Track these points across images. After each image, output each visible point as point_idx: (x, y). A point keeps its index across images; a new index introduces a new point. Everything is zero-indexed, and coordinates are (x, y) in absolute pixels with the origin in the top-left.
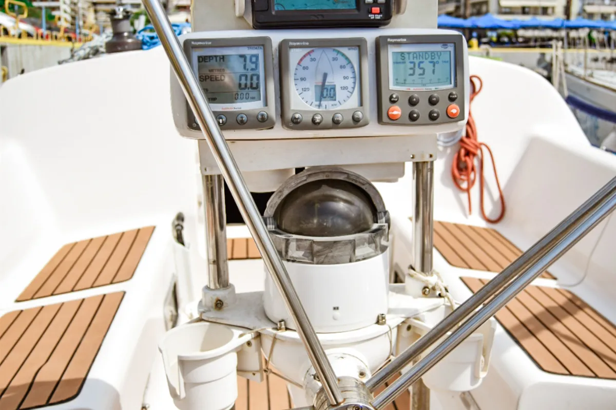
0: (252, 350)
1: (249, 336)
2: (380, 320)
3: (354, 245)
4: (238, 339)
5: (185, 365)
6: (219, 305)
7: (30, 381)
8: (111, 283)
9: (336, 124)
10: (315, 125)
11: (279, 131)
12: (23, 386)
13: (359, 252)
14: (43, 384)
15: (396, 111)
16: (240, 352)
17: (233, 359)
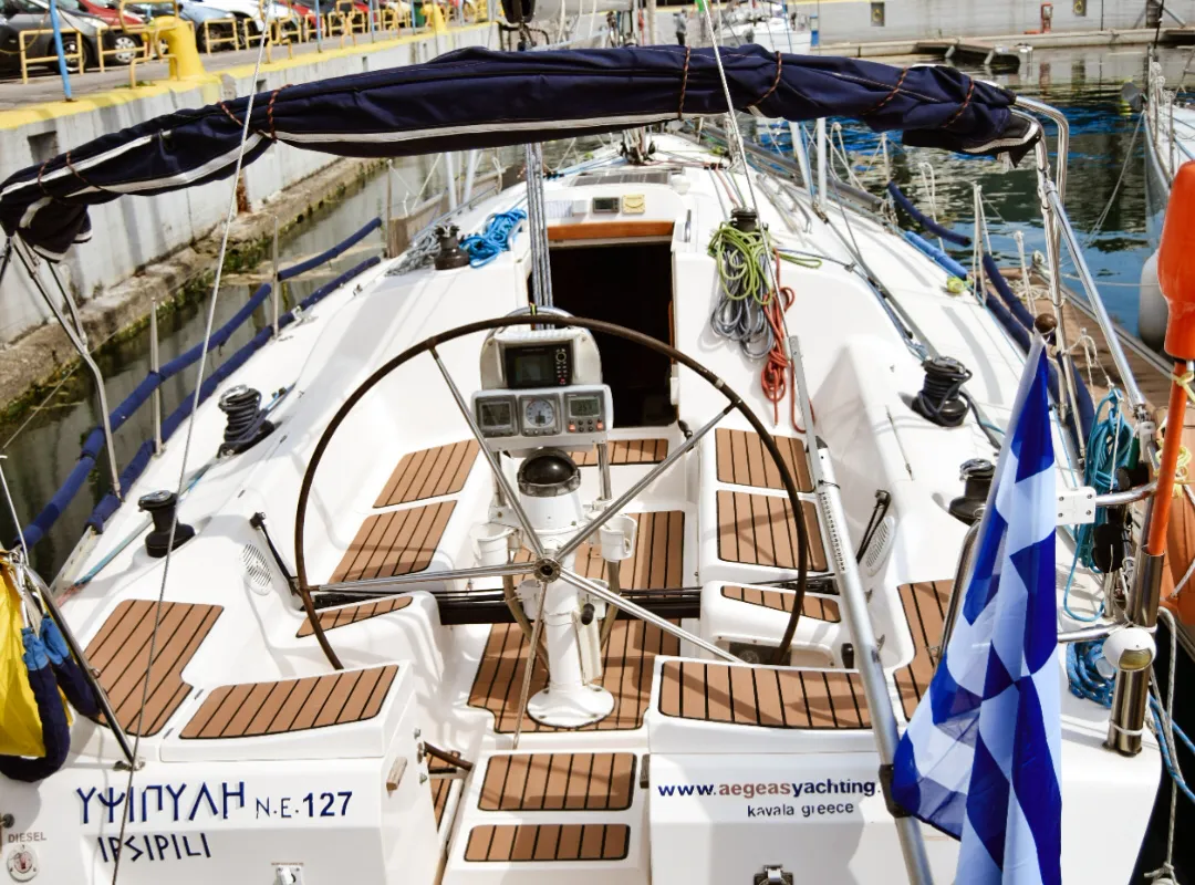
0: (514, 537)
1: (512, 531)
2: (574, 524)
3: (556, 489)
4: (507, 531)
5: (481, 543)
6: (500, 515)
7: (396, 562)
8: (446, 494)
9: (545, 434)
10: (535, 435)
11: (520, 436)
12: (391, 565)
13: (559, 492)
14: (404, 564)
15: (573, 428)
16: (509, 538)
17: (505, 542)
